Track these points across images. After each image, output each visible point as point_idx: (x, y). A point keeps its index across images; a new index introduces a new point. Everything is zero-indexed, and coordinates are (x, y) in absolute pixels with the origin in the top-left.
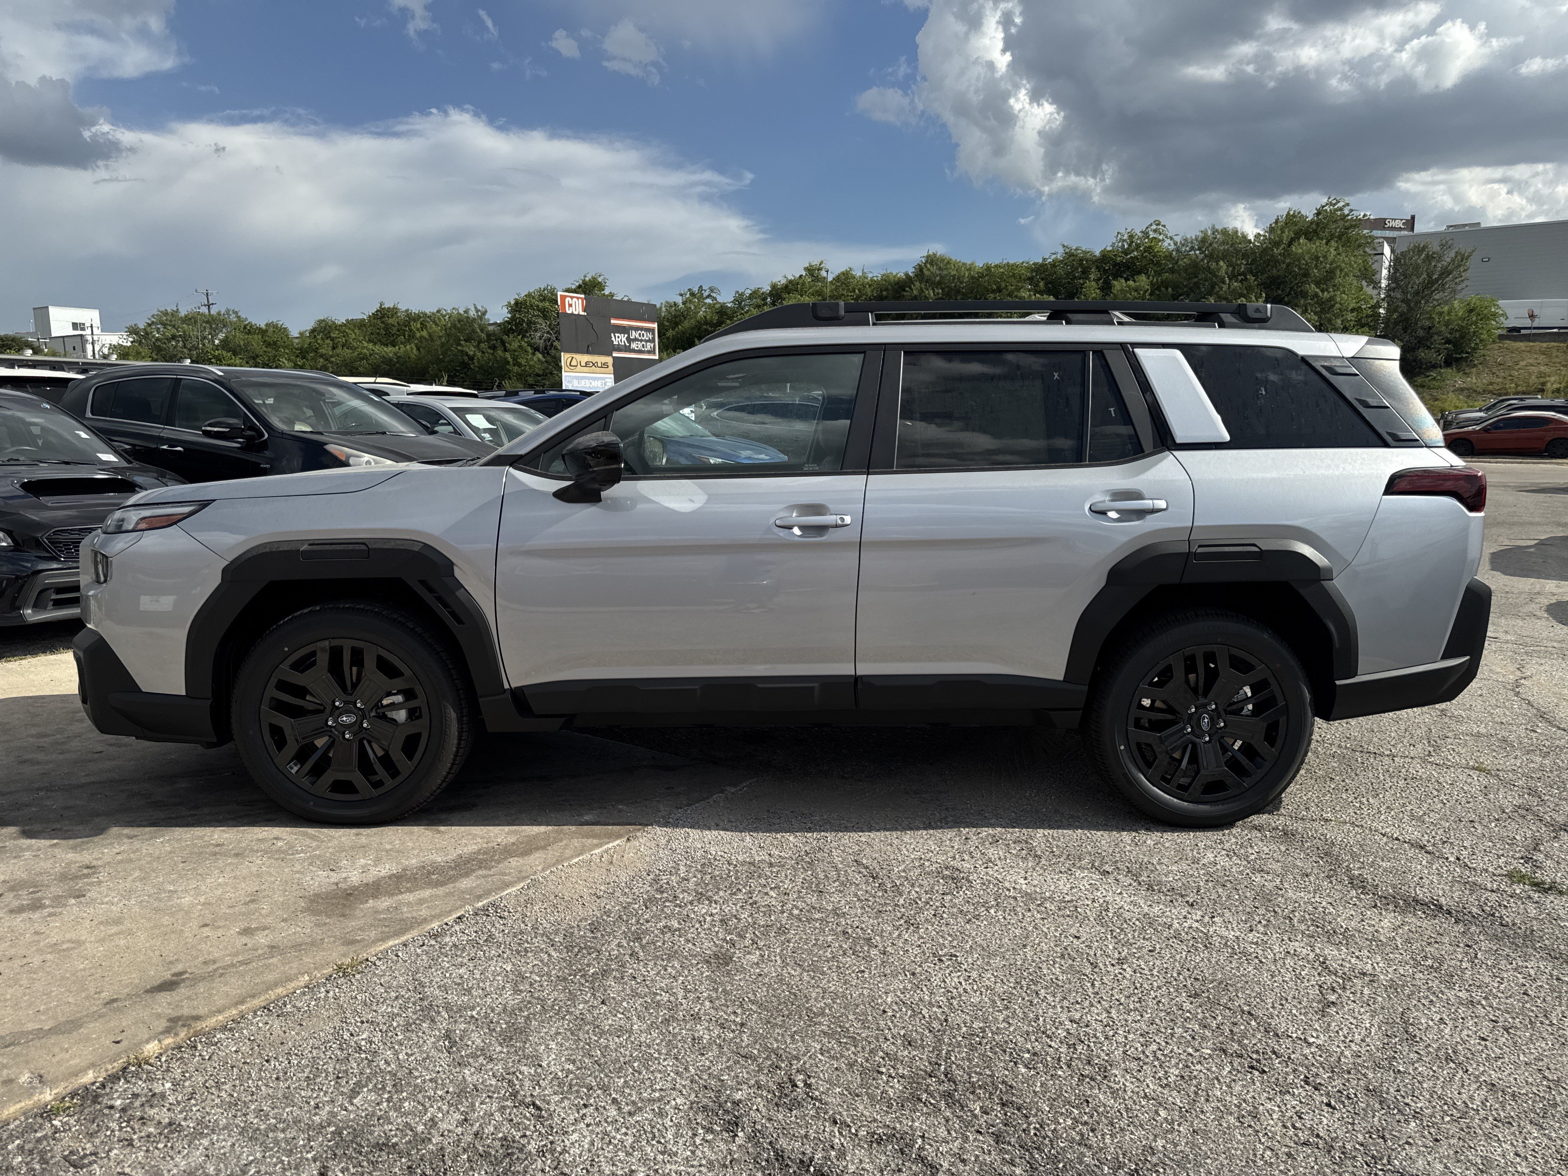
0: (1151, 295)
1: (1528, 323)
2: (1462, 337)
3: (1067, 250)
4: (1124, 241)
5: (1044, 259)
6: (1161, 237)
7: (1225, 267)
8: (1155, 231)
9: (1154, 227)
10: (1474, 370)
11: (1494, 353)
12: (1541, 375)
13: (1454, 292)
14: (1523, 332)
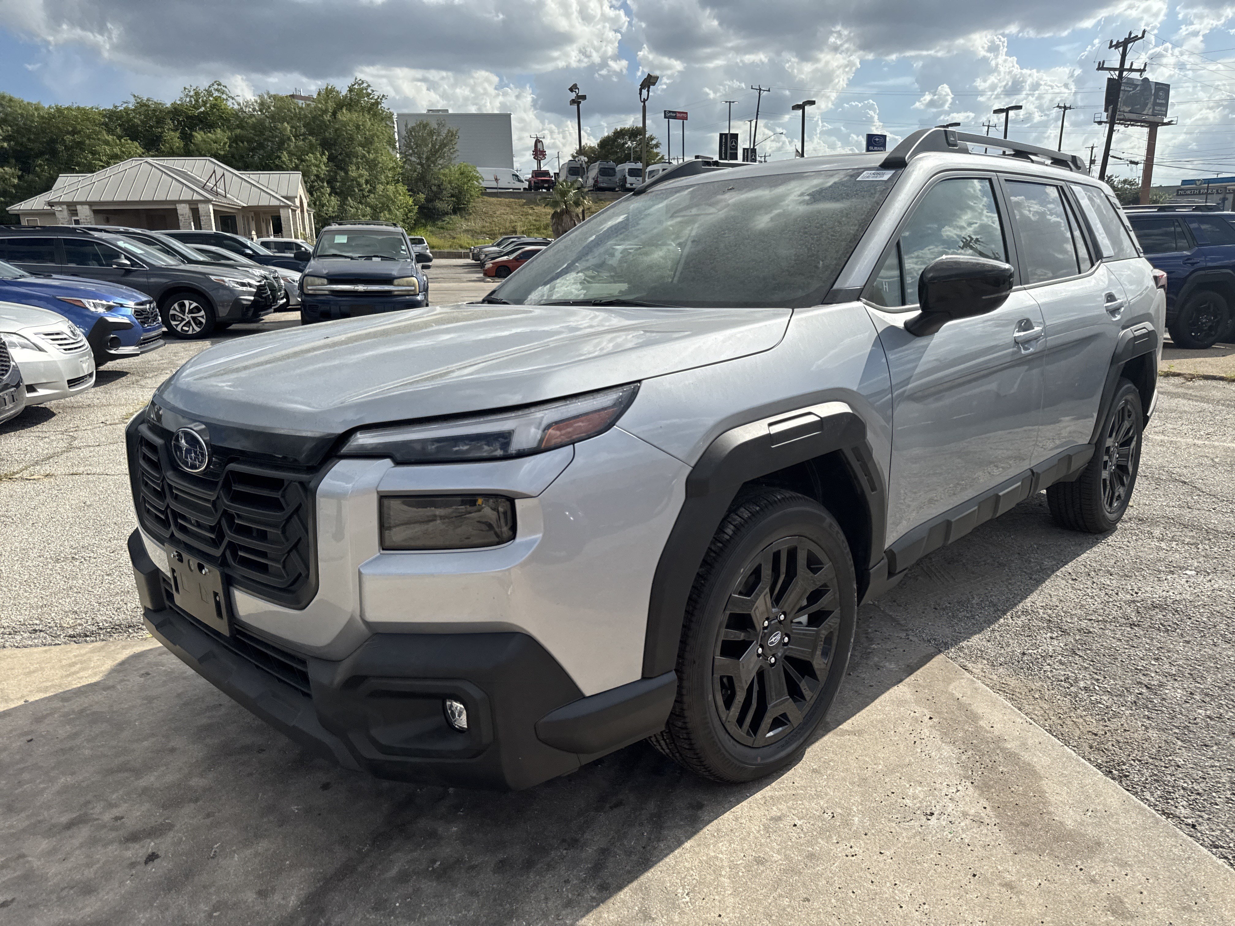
0: (229, 146)
1: (494, 184)
2: (460, 193)
3: (139, 100)
4: (191, 97)
5: (116, 107)
6: (224, 96)
7: (289, 128)
8: (217, 90)
9: (216, 87)
10: (471, 217)
11: (478, 204)
12: (511, 221)
13: (450, 159)
14: (488, 190)
